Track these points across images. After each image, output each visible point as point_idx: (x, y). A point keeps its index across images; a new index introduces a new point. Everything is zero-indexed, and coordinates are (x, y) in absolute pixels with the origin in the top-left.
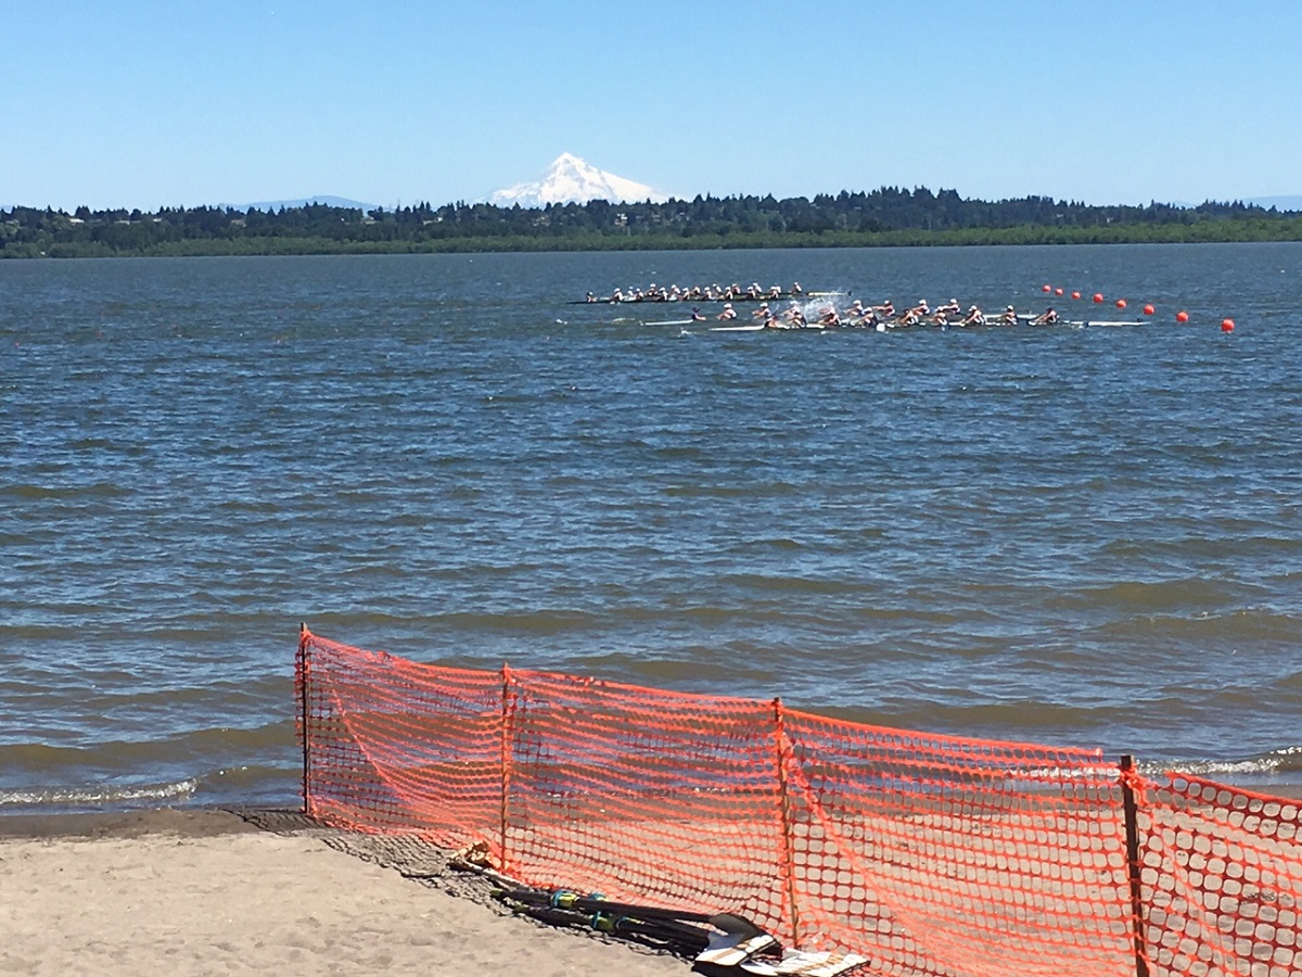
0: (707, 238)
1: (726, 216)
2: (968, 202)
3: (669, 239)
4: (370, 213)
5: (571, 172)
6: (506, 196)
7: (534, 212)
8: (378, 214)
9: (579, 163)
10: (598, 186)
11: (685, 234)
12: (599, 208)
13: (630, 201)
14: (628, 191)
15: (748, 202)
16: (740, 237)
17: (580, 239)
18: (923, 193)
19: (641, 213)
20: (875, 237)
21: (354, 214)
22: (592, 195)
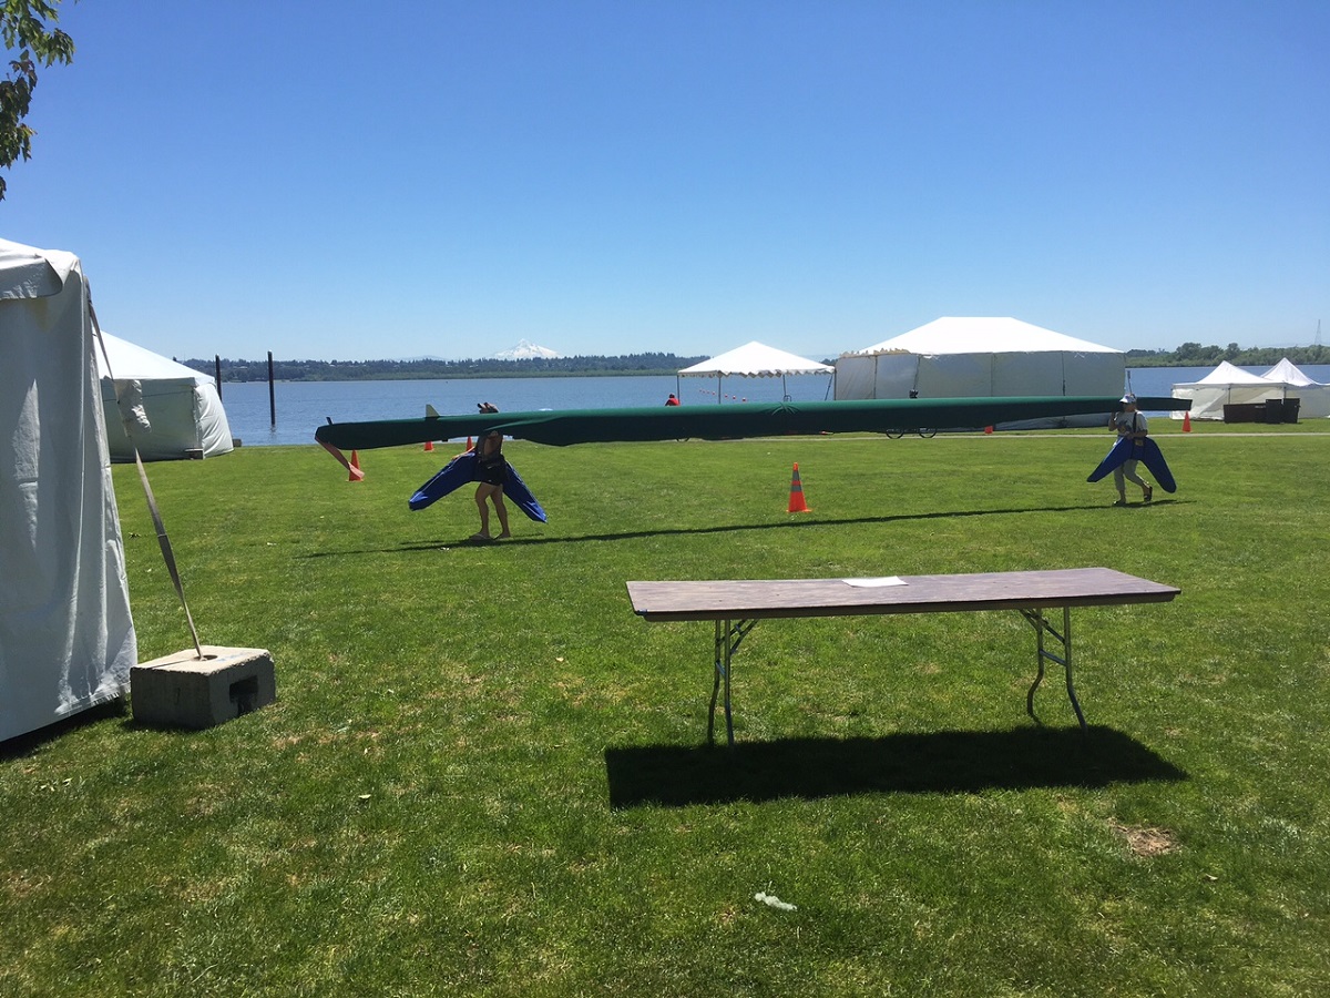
0: (579, 373)
1: (587, 364)
2: (678, 358)
3: (565, 373)
4: (448, 363)
5: (526, 346)
6: (501, 356)
7: (513, 362)
8: (451, 363)
9: (528, 343)
10: (537, 352)
11: (572, 371)
12: (537, 360)
13: (550, 358)
14: (548, 353)
15: (595, 358)
16: (592, 372)
17: (532, 373)
18: (661, 354)
19: (554, 363)
20: (643, 372)
21: (442, 363)
22: (535, 355)
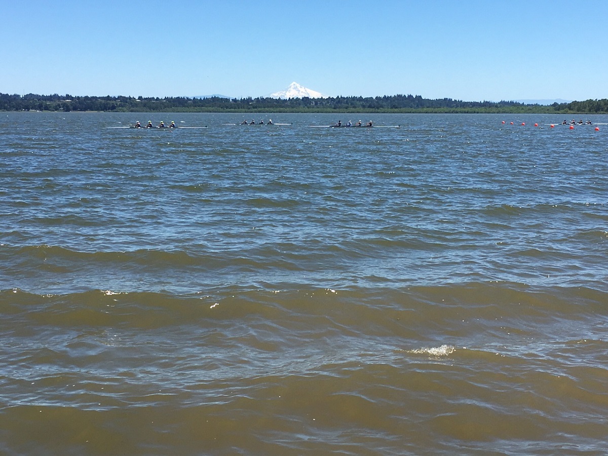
2: (424, 100)
3: (329, 110)
4: (232, 100)
7: (285, 101)
8: (235, 100)
9: (298, 86)
11: (335, 108)
12: (306, 99)
13: (316, 98)
14: (314, 94)
15: (354, 98)
17: (301, 109)
18: (410, 96)
19: (320, 101)
20: (396, 110)
21: (227, 100)
22: (303, 96)
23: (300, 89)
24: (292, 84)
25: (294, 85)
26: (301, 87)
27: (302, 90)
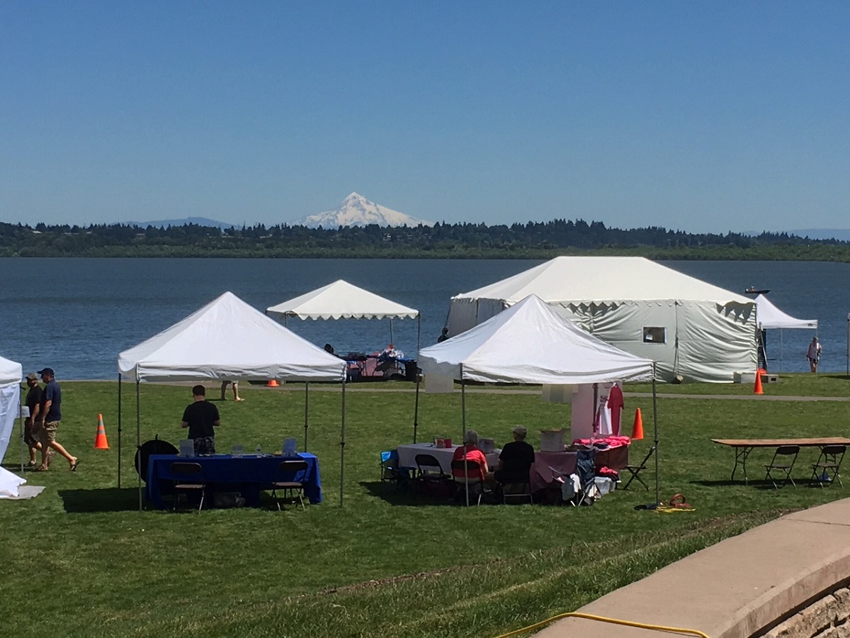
0: (441, 252)
1: (454, 236)
2: (610, 230)
3: (418, 252)
4: (225, 230)
5: (357, 205)
6: (316, 219)
7: (331, 231)
8: (231, 231)
9: (362, 198)
10: (374, 214)
11: (429, 248)
12: (373, 229)
13: (393, 226)
14: (394, 218)
15: (469, 228)
16: (462, 251)
17: (359, 251)
18: (581, 223)
19: (400, 233)
20: (547, 252)
21: (215, 231)
22: (370, 220)
23: (365, 206)
24: (350, 196)
25: (355, 197)
26: (368, 203)
27: (370, 208)
